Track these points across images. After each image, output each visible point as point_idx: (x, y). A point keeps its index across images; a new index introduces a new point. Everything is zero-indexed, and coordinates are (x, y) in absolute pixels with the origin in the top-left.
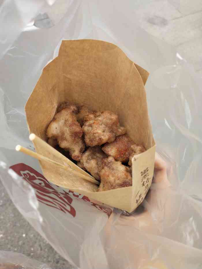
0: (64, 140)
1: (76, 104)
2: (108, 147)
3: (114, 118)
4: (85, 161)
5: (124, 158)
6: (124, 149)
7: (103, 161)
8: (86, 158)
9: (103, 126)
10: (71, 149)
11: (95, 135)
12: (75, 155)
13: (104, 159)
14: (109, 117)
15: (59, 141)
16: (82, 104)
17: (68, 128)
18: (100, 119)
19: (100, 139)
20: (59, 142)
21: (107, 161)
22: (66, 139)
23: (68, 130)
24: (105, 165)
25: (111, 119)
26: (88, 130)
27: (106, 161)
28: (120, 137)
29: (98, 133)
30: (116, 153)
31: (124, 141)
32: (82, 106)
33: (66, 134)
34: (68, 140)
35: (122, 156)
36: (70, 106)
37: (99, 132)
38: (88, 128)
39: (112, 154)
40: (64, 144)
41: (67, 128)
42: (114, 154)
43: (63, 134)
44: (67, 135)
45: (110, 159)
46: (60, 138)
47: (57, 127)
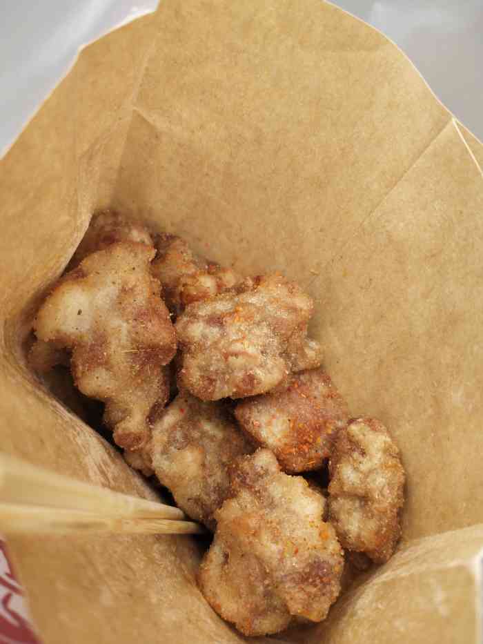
0: (100, 364)
1: (148, 227)
2: (260, 408)
3: (305, 308)
4: (158, 448)
5: (310, 459)
6: (313, 422)
7: (237, 465)
8: (165, 439)
9: (265, 330)
10: (115, 403)
11: (231, 359)
12: (127, 432)
13: (239, 459)
14: (289, 300)
15: (79, 362)
16: (170, 230)
17: (127, 321)
18: (253, 300)
19: (251, 379)
20: (76, 366)
21: (253, 467)
22: (107, 363)
23: (124, 332)
24: (243, 482)
25: (294, 310)
26: (205, 337)
27: (245, 466)
28: (302, 378)
29: (244, 353)
30: (286, 437)
31: (316, 393)
32: (172, 238)
33: (113, 347)
34: (116, 368)
35: (304, 451)
36: (130, 230)
37: (251, 350)
38: (207, 331)
39: (271, 441)
40: (95, 382)
41: (125, 325)
42: (280, 440)
43: (101, 339)
44: (119, 349)
45: (264, 459)
46: (86, 356)
47: (85, 308)
